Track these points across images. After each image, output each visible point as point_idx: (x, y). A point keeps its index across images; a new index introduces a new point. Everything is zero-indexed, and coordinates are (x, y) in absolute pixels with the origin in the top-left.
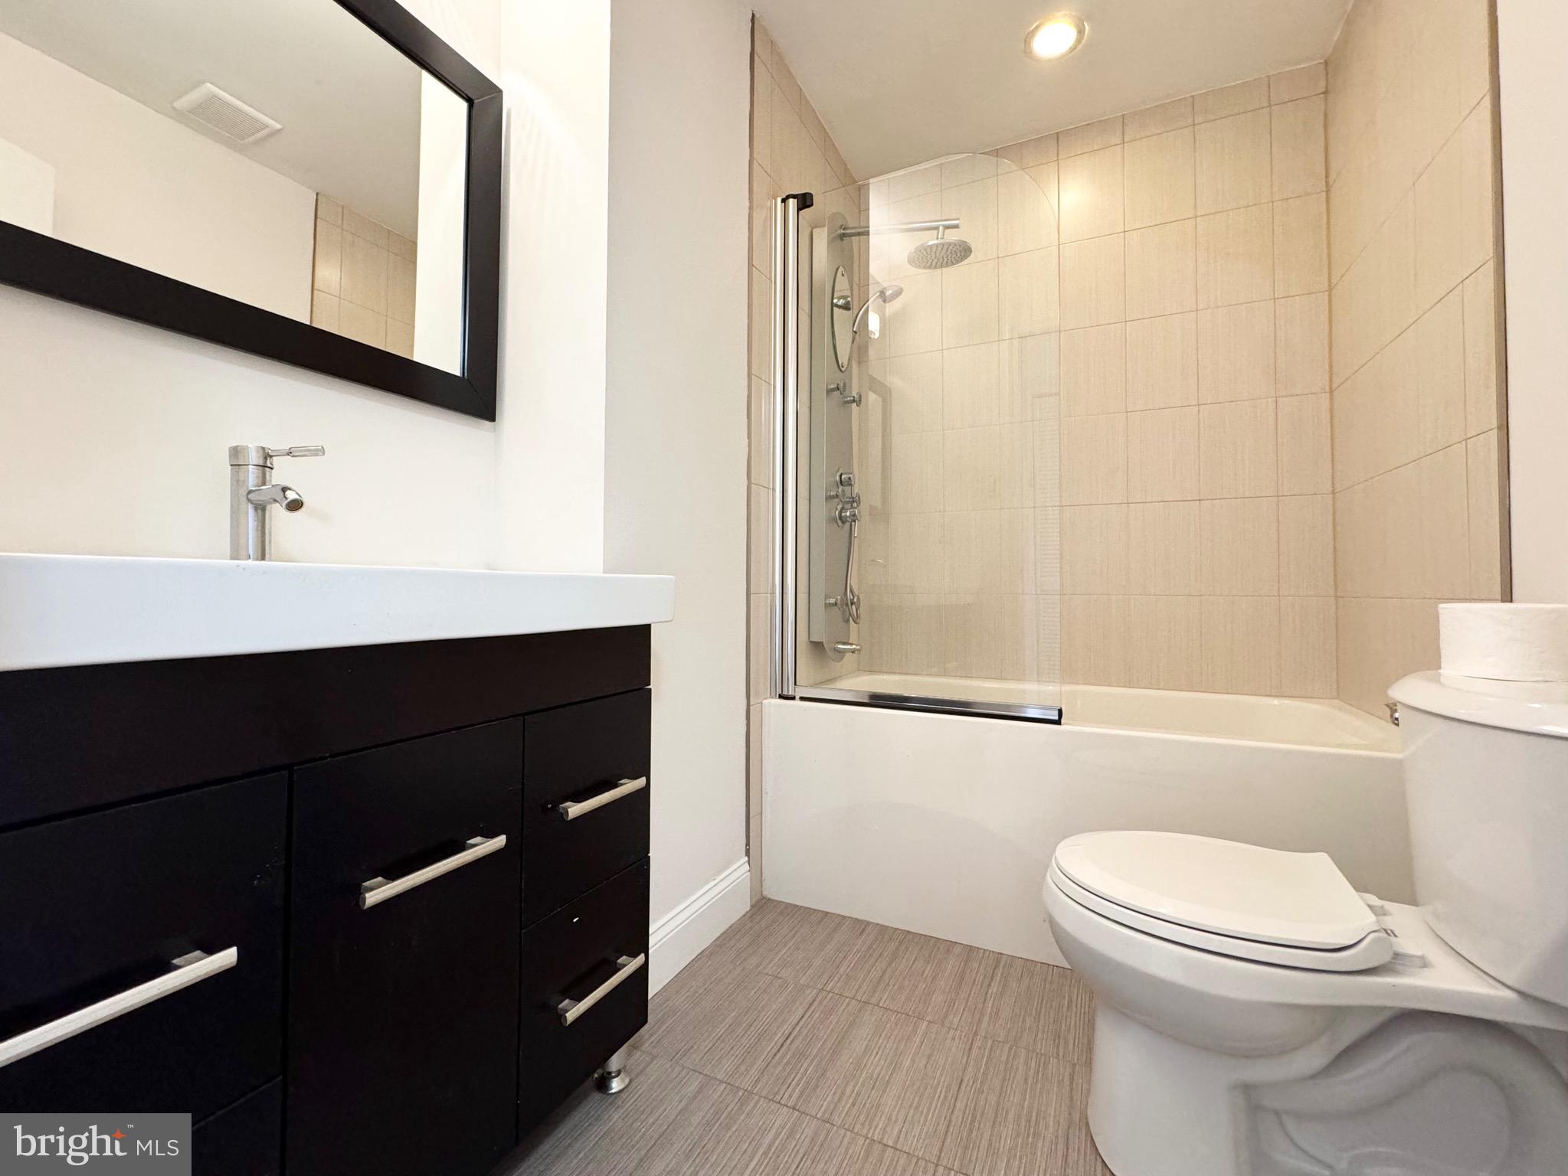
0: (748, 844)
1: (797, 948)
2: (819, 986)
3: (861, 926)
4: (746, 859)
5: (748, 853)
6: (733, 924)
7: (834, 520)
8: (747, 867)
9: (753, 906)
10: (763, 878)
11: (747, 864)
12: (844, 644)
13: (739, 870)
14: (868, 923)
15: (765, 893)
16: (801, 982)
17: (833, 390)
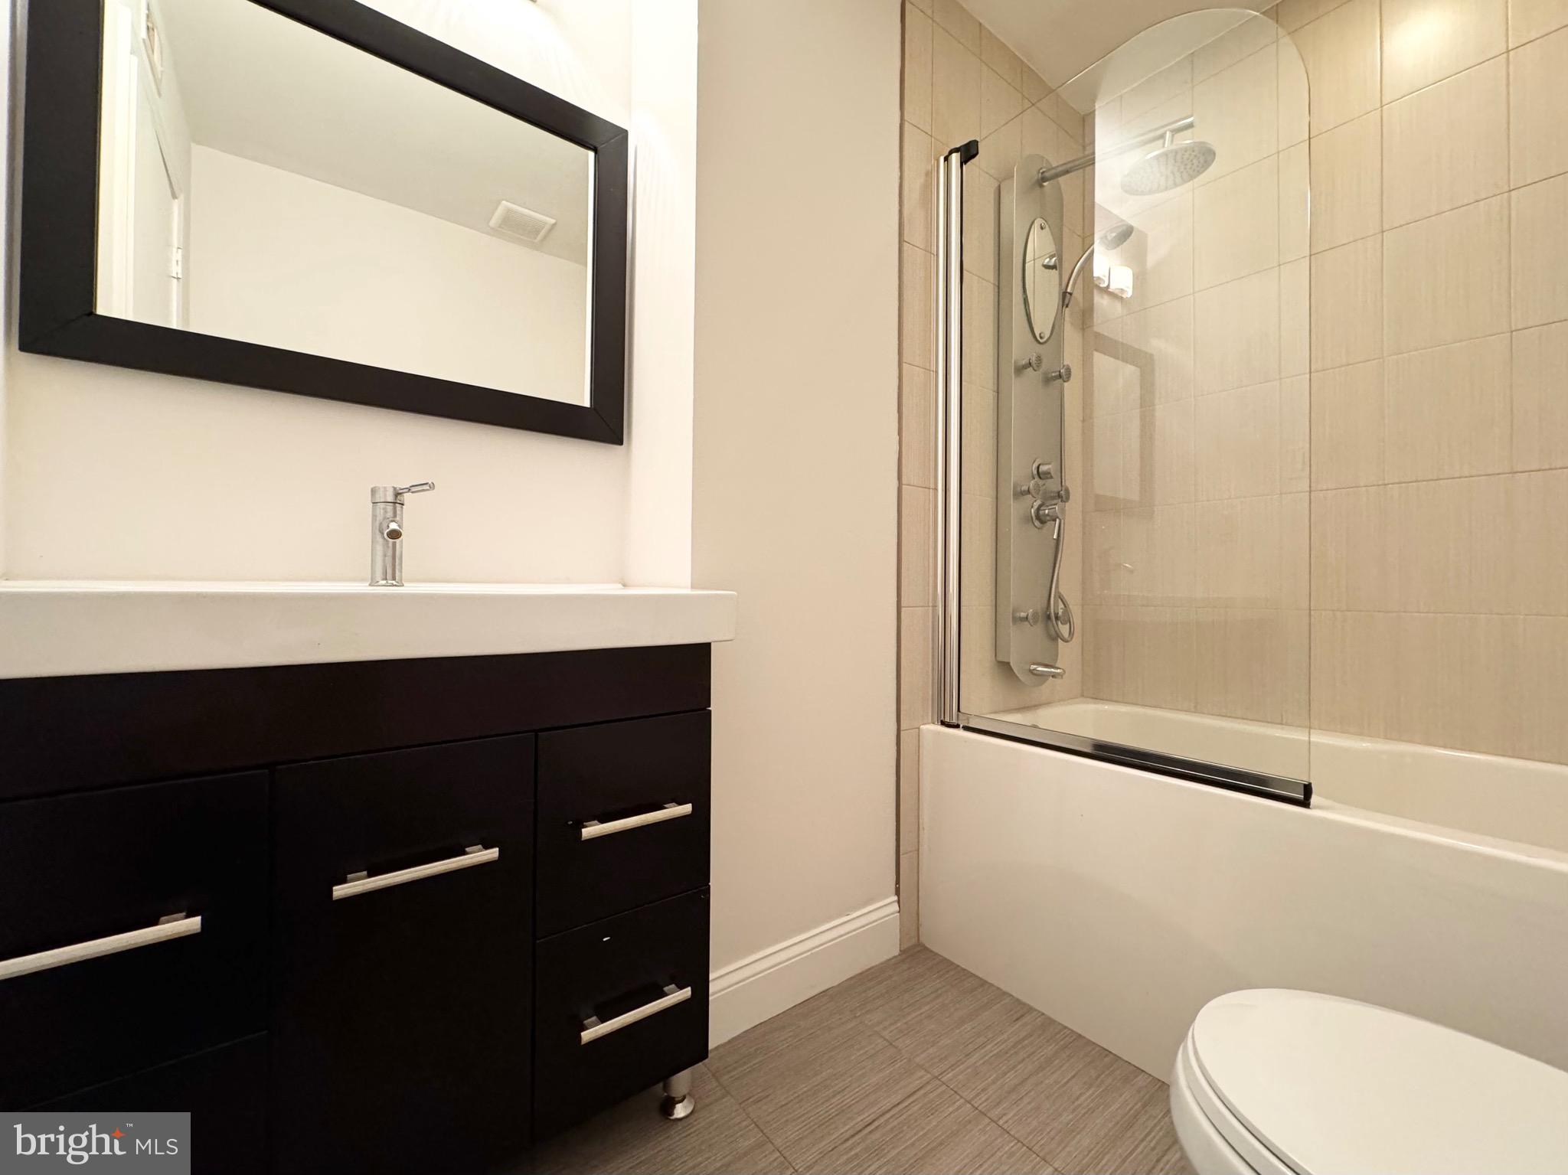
0: (898, 882)
1: (930, 1017)
2: (936, 1072)
3: (1021, 1010)
4: (896, 898)
5: (898, 892)
6: (873, 967)
7: (1028, 519)
8: (896, 907)
9: (902, 952)
10: (920, 923)
11: (896, 904)
12: (1046, 666)
13: (886, 908)
14: (1031, 1009)
15: (923, 939)
16: (918, 1060)
17: (1025, 367)
